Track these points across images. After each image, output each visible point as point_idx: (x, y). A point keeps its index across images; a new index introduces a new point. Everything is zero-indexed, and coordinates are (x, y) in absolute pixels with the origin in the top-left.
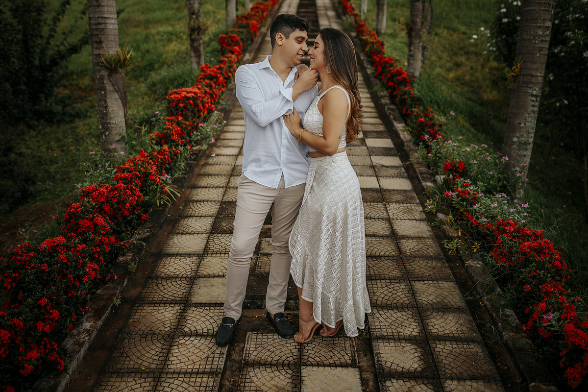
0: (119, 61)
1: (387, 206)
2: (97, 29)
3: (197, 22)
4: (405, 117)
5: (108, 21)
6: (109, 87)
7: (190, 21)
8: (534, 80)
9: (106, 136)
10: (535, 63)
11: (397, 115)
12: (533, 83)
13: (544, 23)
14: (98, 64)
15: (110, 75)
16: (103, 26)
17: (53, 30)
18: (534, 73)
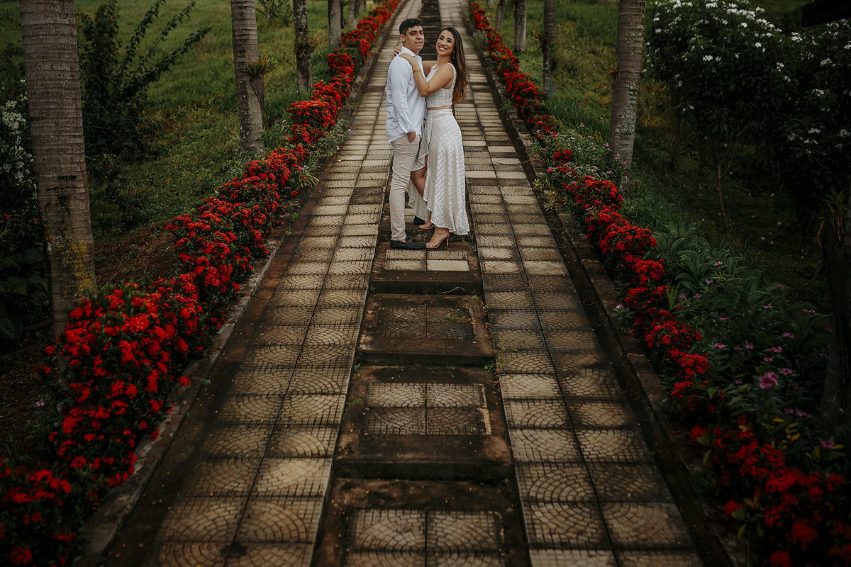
0: (261, 66)
1: (501, 187)
2: (241, 40)
3: (305, 39)
4: (530, 128)
5: (251, 33)
6: (250, 91)
7: (297, 37)
8: (630, 76)
9: (246, 136)
10: (630, 61)
11: (524, 127)
12: (629, 79)
13: (635, 26)
14: (241, 71)
15: (251, 81)
16: (246, 37)
18: (630, 70)
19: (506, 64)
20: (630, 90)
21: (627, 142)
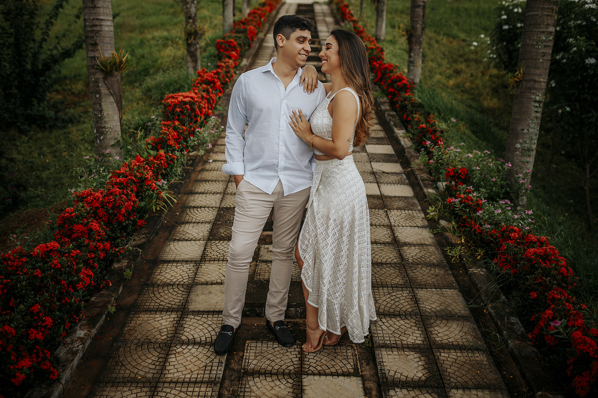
0: (115, 64)
1: (388, 212)
2: (92, 31)
3: (194, 26)
4: (405, 124)
5: (104, 23)
6: (104, 90)
7: (187, 25)
8: (537, 86)
9: (100, 140)
10: (538, 68)
11: (397, 120)
12: (536, 89)
13: (547, 28)
14: (93, 67)
15: (105, 78)
16: (98, 28)
17: (46, 33)
18: (537, 78)
19: (373, 53)
20: (536, 101)
21: (528, 159)
